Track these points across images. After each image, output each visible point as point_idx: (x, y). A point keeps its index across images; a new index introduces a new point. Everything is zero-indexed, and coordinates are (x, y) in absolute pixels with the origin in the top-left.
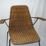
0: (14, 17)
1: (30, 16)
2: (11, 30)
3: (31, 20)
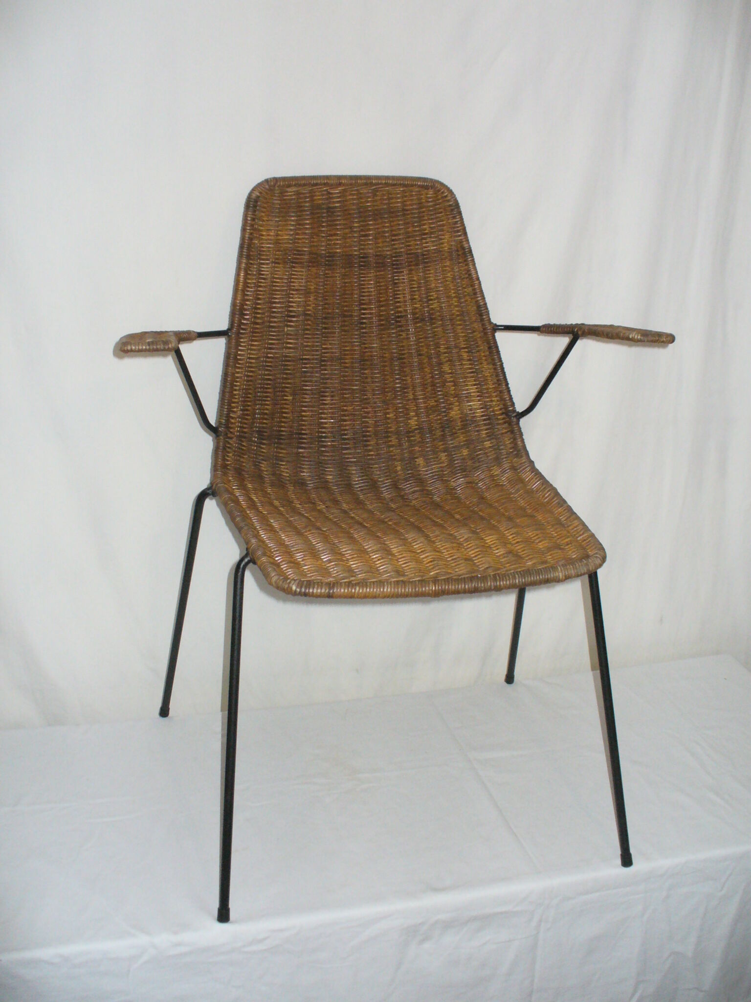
0: (289, 316)
1: (482, 310)
2: (239, 472)
3: (494, 364)
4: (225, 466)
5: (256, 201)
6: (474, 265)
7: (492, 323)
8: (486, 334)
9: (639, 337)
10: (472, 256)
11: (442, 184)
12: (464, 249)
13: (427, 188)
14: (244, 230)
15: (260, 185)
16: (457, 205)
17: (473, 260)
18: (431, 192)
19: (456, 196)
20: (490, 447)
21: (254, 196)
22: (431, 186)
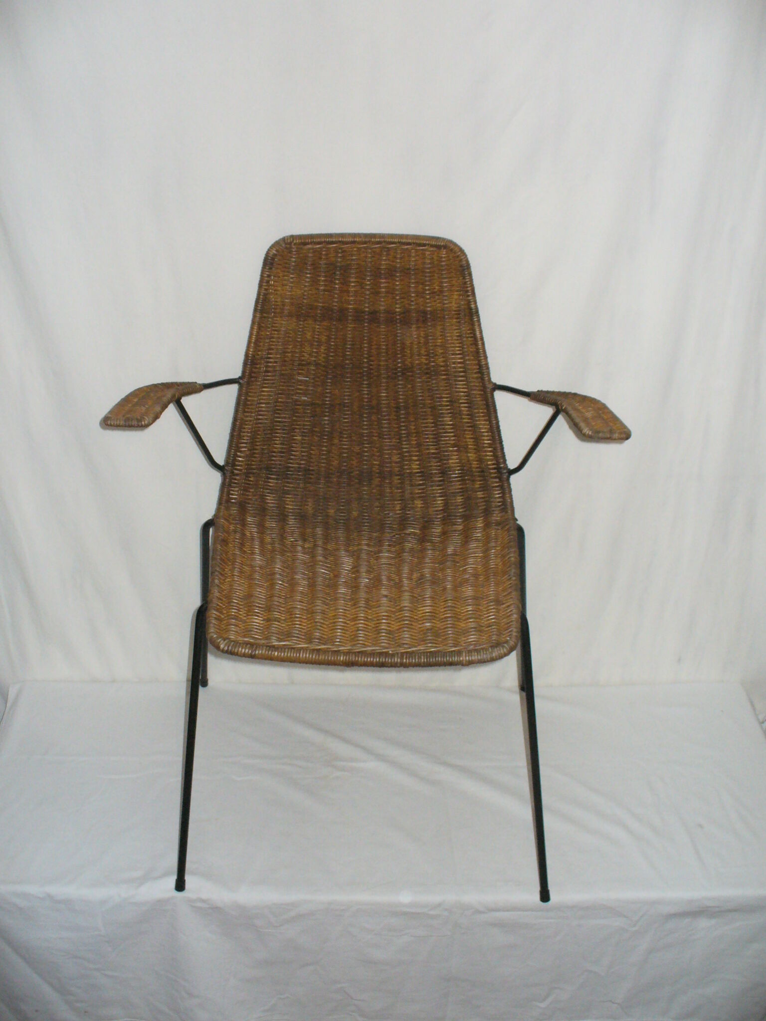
2: (243, 506)
3: (490, 422)
4: (228, 500)
5: (273, 259)
6: (480, 325)
7: (492, 382)
8: (485, 392)
9: (590, 433)
10: (478, 316)
11: (455, 245)
12: (471, 309)
13: (439, 247)
14: (260, 286)
15: (277, 244)
16: (468, 266)
17: (479, 321)
18: (444, 252)
19: (468, 257)
20: (482, 498)
21: (271, 253)
22: (443, 246)
